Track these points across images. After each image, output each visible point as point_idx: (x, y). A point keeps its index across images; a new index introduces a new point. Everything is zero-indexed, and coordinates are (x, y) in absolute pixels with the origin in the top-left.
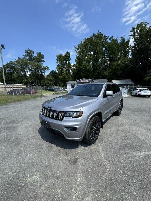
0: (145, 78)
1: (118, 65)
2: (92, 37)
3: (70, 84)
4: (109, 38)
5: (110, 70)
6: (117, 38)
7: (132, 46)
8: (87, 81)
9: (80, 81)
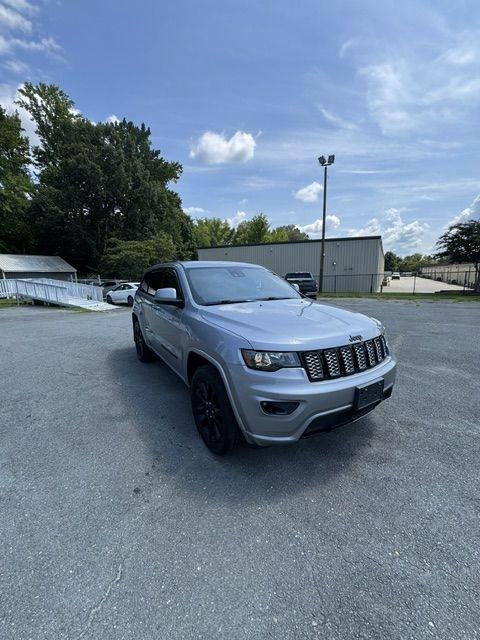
7: (32, 144)
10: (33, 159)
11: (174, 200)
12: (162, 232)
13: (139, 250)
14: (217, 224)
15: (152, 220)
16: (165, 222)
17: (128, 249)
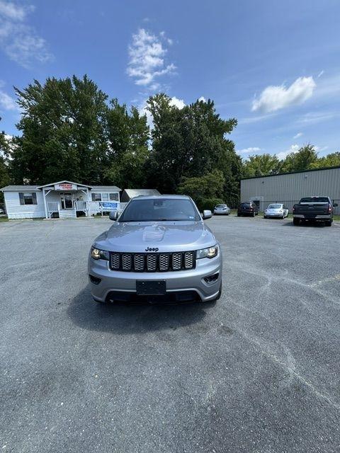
0: (180, 188)
1: (133, 160)
2: (68, 81)
3: (18, 194)
4: (110, 99)
5: (119, 168)
6: (125, 106)
7: (151, 129)
8: (74, 187)
9: (53, 186)
10: (150, 136)
11: (230, 146)
12: (216, 169)
13: (197, 183)
14: (266, 158)
15: (208, 162)
16: (219, 163)
17: (191, 182)
